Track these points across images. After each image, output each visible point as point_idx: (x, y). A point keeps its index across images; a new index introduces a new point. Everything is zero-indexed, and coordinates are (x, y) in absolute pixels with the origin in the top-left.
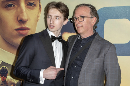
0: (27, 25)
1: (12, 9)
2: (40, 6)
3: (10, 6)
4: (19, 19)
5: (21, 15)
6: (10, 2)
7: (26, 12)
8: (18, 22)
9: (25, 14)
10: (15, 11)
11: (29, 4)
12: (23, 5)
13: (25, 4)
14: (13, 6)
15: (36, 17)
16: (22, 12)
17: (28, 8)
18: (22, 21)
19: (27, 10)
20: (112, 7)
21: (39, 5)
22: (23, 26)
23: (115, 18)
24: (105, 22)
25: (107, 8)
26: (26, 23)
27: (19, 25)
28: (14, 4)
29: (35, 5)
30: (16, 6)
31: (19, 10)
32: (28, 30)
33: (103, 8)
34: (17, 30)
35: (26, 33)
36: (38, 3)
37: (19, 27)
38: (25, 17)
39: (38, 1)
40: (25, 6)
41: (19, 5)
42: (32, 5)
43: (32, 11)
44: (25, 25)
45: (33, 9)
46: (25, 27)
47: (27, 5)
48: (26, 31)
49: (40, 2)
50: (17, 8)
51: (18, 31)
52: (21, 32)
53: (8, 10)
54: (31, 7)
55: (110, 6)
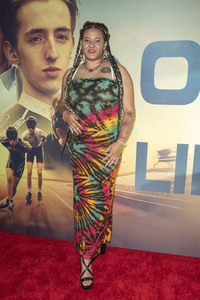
0: (57, 65)
1: (39, 43)
2: (73, 40)
3: (36, 39)
4: (47, 57)
5: (49, 51)
7: (55, 48)
8: (45, 60)
9: (54, 50)
11: (59, 37)
12: (51, 38)
15: (68, 54)
16: (50, 47)
17: (58, 41)
18: (51, 60)
19: (57, 45)
21: (72, 38)
22: (52, 66)
26: (56, 62)
27: (48, 65)
29: (67, 38)
30: (43, 40)
31: (47, 44)
32: (59, 71)
34: (45, 71)
35: (56, 75)
36: (71, 35)
37: (47, 67)
38: (54, 55)
39: (71, 33)
41: (47, 38)
44: (54, 64)
45: (64, 43)
46: (55, 67)
47: (56, 39)
48: (56, 72)
49: (73, 34)
50: (44, 43)
51: (47, 72)
52: (50, 73)
53: (34, 45)
54: (62, 40)
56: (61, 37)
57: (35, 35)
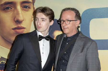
0: (23, 25)
1: (10, 11)
3: (8, 8)
4: (15, 20)
5: (17, 16)
6: (7, 5)
7: (22, 14)
8: (14, 22)
9: (21, 15)
10: (12, 13)
11: (24, 7)
12: (19, 7)
13: (21, 7)
14: (10, 8)
16: (18, 14)
17: (23, 10)
18: (18, 22)
19: (23, 12)
20: (96, 9)
21: (33, 8)
22: (19, 26)
23: (98, 18)
24: (90, 21)
25: (92, 9)
26: (22, 23)
27: (16, 25)
28: (11, 7)
29: (29, 8)
30: (13, 9)
31: (15, 12)
32: (24, 29)
33: (88, 9)
35: (22, 32)
36: (32, 6)
37: (16, 26)
38: (21, 18)
39: (32, 4)
40: (21, 9)
41: (15, 8)
42: (27, 8)
43: (27, 13)
44: (21, 24)
45: (27, 11)
46: (21, 26)
47: (22, 8)
48: (22, 30)
49: (33, 5)
50: (14, 11)
51: (15, 30)
52: (18, 31)
53: (6, 12)
54: (26, 9)
55: (95, 8)
56: (26, 7)
57: (7, 6)
